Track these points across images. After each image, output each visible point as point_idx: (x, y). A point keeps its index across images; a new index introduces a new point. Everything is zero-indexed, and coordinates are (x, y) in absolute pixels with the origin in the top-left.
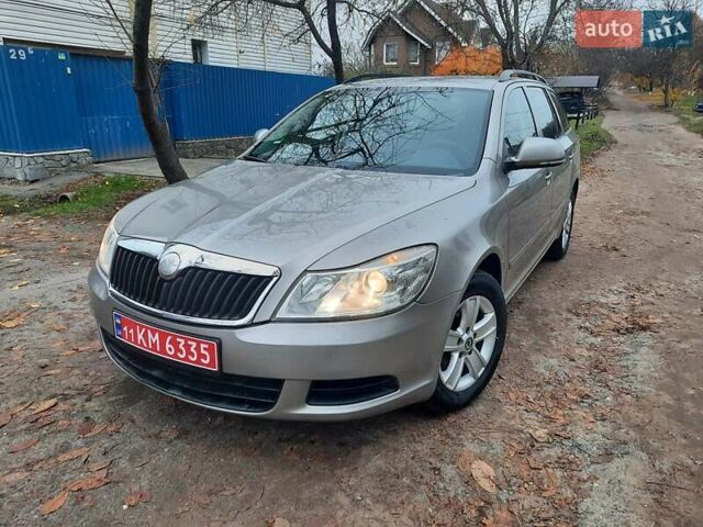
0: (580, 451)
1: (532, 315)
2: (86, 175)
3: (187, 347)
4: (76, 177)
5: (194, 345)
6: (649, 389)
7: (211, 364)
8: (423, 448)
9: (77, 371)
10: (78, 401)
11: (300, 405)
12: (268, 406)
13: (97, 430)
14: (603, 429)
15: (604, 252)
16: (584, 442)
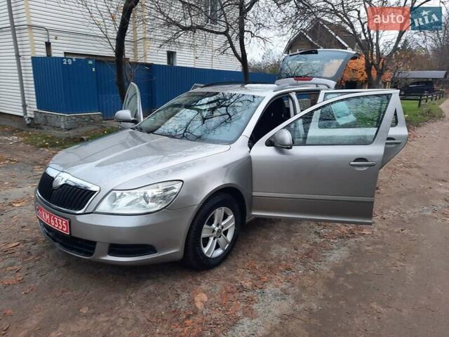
0: (262, 295)
3: (58, 222)
4: (93, 127)
5: (61, 221)
6: (327, 269)
7: (67, 231)
8: (178, 284)
9: (37, 230)
10: (30, 244)
11: (104, 255)
12: (90, 254)
13: (31, 258)
14: (284, 286)
16: (268, 291)
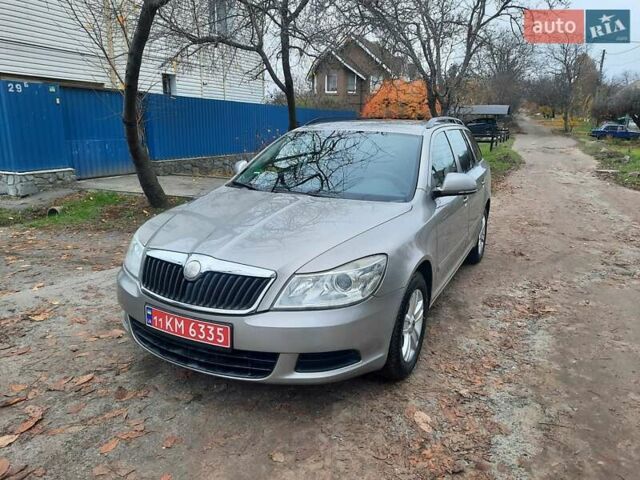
0: (493, 404)
1: (456, 306)
2: (72, 191)
3: (207, 330)
5: (212, 329)
6: (543, 361)
7: (225, 342)
9: (103, 354)
10: (110, 375)
11: (290, 372)
12: (266, 374)
13: (129, 396)
14: (509, 389)
15: (513, 257)
16: (495, 398)
